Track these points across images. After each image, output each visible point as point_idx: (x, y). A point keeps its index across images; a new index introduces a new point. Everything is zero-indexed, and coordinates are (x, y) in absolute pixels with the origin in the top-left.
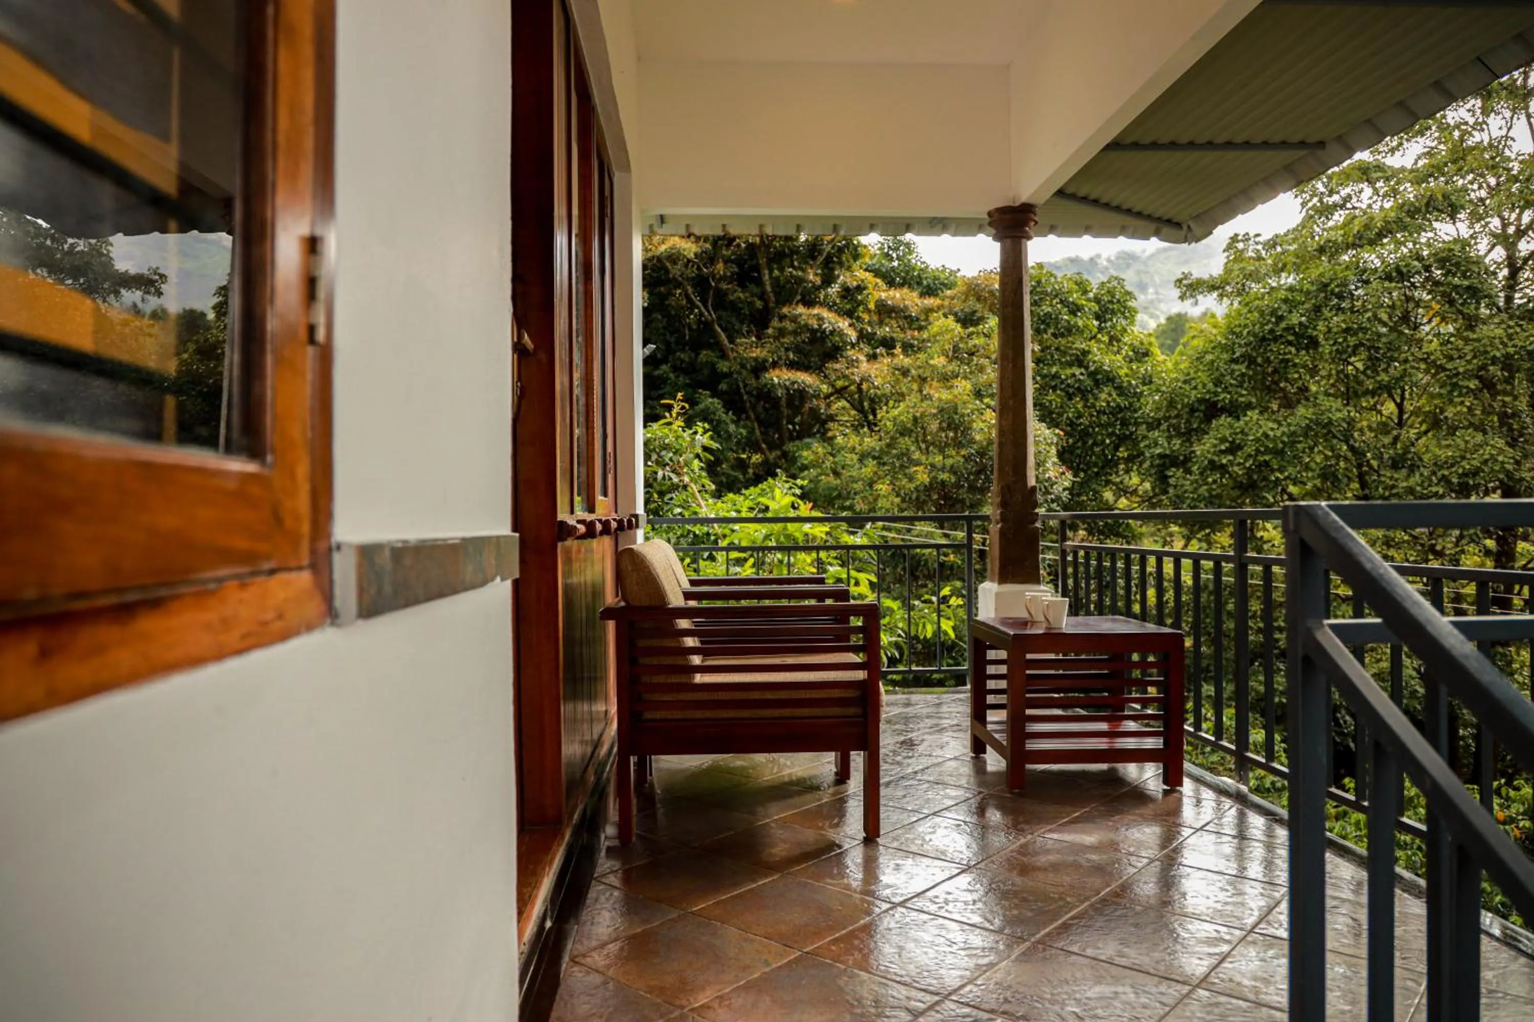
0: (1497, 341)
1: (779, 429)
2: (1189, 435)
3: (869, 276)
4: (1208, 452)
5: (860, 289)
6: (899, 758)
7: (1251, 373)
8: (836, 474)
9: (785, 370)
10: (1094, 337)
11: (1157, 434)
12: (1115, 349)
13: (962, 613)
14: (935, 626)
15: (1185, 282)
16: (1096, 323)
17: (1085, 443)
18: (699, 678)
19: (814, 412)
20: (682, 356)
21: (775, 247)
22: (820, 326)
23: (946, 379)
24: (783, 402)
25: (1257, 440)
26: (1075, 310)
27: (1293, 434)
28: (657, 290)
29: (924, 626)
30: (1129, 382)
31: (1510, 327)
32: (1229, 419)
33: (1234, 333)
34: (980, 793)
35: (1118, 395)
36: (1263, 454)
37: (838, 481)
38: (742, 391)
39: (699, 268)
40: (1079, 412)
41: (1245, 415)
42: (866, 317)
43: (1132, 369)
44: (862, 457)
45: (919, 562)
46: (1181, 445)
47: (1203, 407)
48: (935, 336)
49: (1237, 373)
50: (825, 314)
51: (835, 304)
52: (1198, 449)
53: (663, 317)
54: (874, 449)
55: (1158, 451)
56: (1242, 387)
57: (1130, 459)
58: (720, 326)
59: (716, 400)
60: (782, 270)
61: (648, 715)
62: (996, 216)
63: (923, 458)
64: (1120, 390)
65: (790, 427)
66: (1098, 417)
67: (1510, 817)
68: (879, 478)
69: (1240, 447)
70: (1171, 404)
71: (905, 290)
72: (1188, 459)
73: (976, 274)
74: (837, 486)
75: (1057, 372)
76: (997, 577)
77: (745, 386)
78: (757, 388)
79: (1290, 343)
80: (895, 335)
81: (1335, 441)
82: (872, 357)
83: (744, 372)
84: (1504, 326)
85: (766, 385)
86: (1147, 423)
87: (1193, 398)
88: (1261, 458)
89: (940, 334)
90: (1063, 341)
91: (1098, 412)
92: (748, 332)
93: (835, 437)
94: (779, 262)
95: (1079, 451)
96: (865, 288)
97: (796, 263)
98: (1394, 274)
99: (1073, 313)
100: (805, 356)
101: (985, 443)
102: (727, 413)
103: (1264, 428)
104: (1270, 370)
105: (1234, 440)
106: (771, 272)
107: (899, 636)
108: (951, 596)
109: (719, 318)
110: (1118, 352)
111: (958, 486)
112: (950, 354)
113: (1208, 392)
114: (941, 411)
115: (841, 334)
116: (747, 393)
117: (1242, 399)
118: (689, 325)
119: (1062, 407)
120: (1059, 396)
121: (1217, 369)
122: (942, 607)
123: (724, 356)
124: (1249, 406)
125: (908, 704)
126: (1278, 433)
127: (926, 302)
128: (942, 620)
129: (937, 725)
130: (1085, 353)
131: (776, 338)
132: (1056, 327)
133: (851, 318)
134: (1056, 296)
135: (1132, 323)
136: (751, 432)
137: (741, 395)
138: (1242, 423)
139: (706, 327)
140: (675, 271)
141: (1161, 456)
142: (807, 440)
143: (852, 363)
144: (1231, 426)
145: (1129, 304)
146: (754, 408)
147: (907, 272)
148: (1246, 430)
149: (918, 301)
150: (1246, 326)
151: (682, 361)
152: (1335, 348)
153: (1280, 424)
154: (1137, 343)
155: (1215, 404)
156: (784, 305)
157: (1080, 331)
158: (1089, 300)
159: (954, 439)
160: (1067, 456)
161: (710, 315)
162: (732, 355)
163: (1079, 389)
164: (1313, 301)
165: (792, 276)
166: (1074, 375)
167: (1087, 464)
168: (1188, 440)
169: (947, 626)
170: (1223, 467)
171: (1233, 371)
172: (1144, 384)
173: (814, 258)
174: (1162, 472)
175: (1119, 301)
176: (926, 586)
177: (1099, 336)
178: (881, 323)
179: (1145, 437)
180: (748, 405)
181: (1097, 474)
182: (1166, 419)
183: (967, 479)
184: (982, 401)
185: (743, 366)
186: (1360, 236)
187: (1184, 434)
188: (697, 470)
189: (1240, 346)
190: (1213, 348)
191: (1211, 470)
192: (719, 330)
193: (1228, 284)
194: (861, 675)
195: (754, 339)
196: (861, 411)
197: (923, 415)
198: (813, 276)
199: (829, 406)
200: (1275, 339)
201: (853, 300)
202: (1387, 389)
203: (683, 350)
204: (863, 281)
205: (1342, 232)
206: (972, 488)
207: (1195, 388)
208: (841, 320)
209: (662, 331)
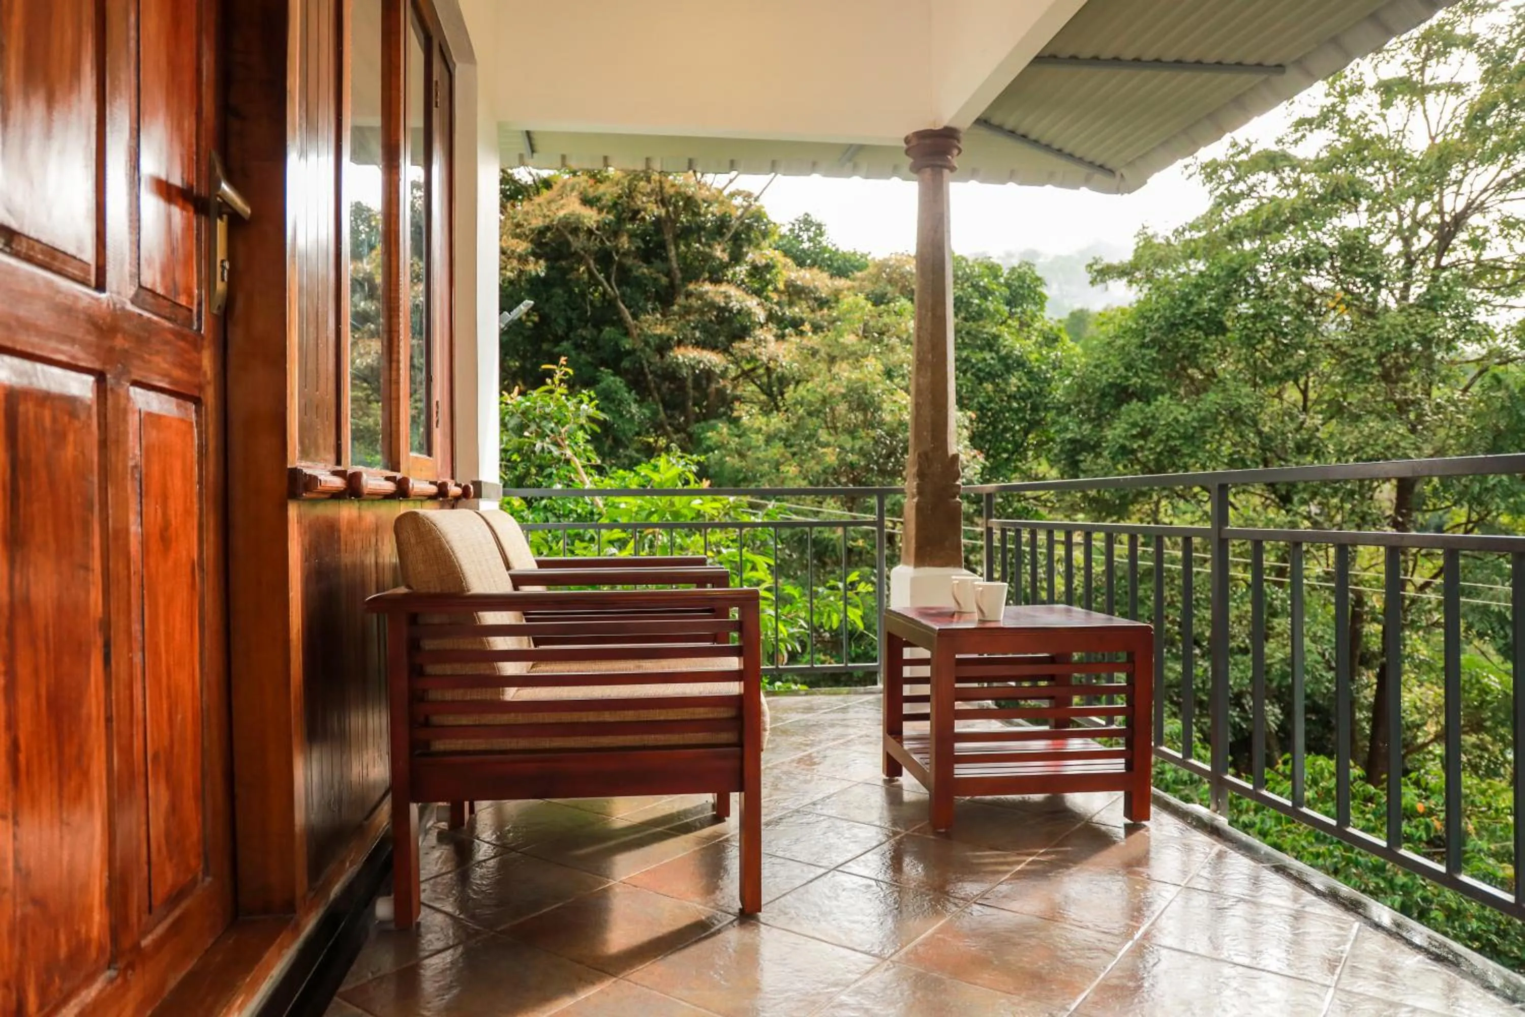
0: (1399, 328)
1: (684, 411)
2: (1099, 421)
3: (778, 255)
4: (1120, 436)
5: (768, 267)
6: (793, 783)
7: (1161, 357)
8: (742, 456)
9: (690, 347)
10: (1004, 322)
11: (1067, 419)
12: (1025, 334)
13: (871, 601)
14: (842, 615)
15: (1095, 267)
16: (1007, 308)
17: (995, 428)
18: (511, 694)
19: (721, 392)
20: (584, 333)
21: (682, 222)
22: (727, 304)
23: (856, 358)
24: (690, 383)
25: (1168, 425)
26: (985, 294)
27: (1203, 419)
28: (557, 265)
29: (829, 616)
30: (1039, 367)
31: (1410, 315)
32: (1140, 404)
33: (1144, 317)
34: (895, 834)
35: (1029, 380)
36: (1174, 438)
37: (744, 464)
38: (647, 370)
39: (602, 241)
40: (989, 397)
41: (1156, 400)
42: (775, 297)
43: (1041, 355)
44: (769, 440)
45: (827, 547)
46: (1092, 430)
47: (1113, 392)
48: (844, 315)
49: (1148, 358)
50: (733, 291)
51: (743, 282)
52: (1109, 434)
53: (565, 292)
54: (780, 430)
55: (1069, 436)
56: (1153, 372)
57: (1040, 444)
58: (623, 302)
59: (618, 379)
60: (688, 245)
61: (440, 745)
62: (914, 142)
63: (832, 439)
64: (1030, 374)
65: (697, 409)
66: (1008, 402)
67: (1430, 808)
68: (787, 460)
69: (1150, 432)
70: (1082, 388)
71: (815, 270)
72: (1098, 444)
73: (887, 256)
74: (742, 467)
75: (968, 356)
76: (913, 559)
77: (650, 364)
78: (662, 368)
79: (1198, 328)
80: (804, 316)
81: (1243, 427)
82: (781, 337)
83: (648, 350)
84: (1405, 314)
85: (670, 364)
86: (1057, 408)
87: (1104, 382)
88: (1172, 443)
89: (850, 311)
90: (974, 326)
91: (1009, 397)
92: (653, 310)
93: (740, 418)
94: (686, 239)
95: (989, 437)
96: (773, 267)
97: (703, 240)
98: (1302, 260)
99: (984, 297)
100: (712, 336)
101: (895, 425)
102: (629, 393)
103: (1175, 414)
104: (1180, 355)
105: (1145, 425)
106: (677, 247)
107: (801, 627)
108: (859, 582)
109: (623, 295)
110: (1028, 338)
111: (868, 469)
112: (860, 333)
113: (1120, 376)
114: (851, 390)
115: (749, 314)
116: (651, 372)
117: (1153, 384)
118: (591, 302)
119: (972, 391)
120: (969, 380)
121: (1129, 354)
122: (850, 594)
123: (627, 333)
124: (1160, 391)
125: (809, 709)
126: (1189, 418)
127: (836, 283)
128: (849, 608)
129: (842, 736)
130: (996, 337)
131: (681, 316)
132: (967, 311)
133: (759, 296)
134: (967, 280)
135: (1042, 309)
136: (655, 413)
137: (645, 375)
138: (1152, 407)
139: (609, 304)
140: (577, 243)
141: (1072, 441)
142: (712, 422)
143: (758, 343)
144: (1142, 411)
145: (1039, 289)
146: (659, 389)
147: (818, 254)
148: (1157, 415)
149: (829, 282)
150: (1157, 310)
151: (584, 338)
152: (1244, 333)
153: (1190, 410)
154: (1045, 328)
155: (1125, 389)
156: (690, 282)
157: (992, 316)
158: (999, 284)
159: (864, 421)
160: (977, 440)
161: (614, 291)
162: (636, 332)
163: (989, 373)
164: (1223, 286)
165: (699, 252)
166: (985, 360)
167: (996, 450)
168: (1099, 425)
169: (855, 615)
170: (1133, 452)
171: (1144, 356)
172: (1054, 369)
173: (722, 235)
174: (1073, 457)
175: (1029, 286)
176: (833, 572)
177: (1010, 321)
178: (791, 304)
179: (1054, 422)
180: (652, 385)
181: (1007, 459)
182: (1077, 404)
183: (876, 463)
184: (892, 381)
185: (647, 343)
186: (1268, 223)
187: (1094, 419)
188: (581, 443)
189: (1151, 331)
190: (1125, 332)
191: (1122, 454)
192: (622, 306)
193: (1139, 270)
194: (734, 688)
195: (658, 316)
196: (770, 394)
197: (831, 395)
198: (720, 253)
199: (735, 387)
200: (1185, 325)
201: (762, 278)
202: (1292, 375)
203: (585, 327)
204: (772, 259)
205: (1250, 218)
206: (882, 472)
207: (1107, 372)
208: (749, 298)
209: (563, 306)
